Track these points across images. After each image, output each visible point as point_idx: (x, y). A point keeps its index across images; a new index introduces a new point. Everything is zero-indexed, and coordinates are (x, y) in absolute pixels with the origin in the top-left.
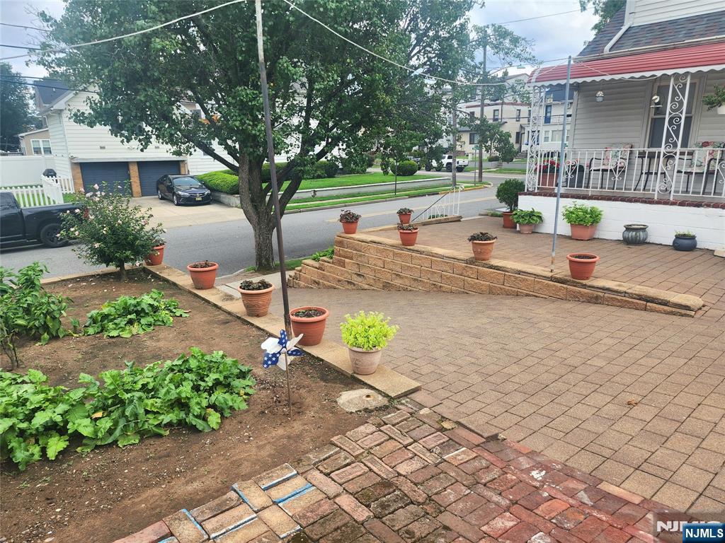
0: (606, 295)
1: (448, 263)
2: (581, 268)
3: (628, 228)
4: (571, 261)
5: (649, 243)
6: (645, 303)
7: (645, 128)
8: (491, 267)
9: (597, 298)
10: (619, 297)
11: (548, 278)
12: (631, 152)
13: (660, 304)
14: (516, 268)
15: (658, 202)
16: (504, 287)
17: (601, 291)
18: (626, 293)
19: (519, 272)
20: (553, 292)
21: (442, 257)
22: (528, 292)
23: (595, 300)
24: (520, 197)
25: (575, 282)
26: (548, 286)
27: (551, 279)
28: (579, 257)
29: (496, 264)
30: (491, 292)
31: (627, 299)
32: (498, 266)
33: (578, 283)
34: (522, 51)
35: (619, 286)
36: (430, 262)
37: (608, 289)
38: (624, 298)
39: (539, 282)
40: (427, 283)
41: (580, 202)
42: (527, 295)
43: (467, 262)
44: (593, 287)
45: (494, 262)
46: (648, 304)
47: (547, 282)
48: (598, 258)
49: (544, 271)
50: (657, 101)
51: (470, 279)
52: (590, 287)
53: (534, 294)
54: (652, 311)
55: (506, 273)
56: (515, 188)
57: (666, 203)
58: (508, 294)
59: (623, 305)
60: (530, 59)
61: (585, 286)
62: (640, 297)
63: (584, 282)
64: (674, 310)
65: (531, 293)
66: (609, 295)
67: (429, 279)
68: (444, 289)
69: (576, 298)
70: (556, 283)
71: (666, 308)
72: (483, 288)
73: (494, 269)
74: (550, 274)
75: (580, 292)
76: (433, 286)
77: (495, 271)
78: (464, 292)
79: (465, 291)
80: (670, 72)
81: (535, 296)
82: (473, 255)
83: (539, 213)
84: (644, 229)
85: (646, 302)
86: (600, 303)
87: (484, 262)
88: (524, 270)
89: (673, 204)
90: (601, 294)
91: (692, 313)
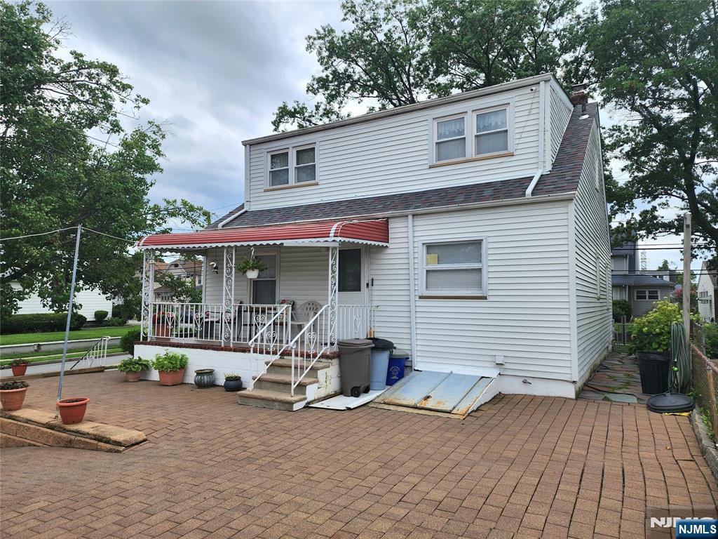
3: (198, 373)
4: (60, 407)
7: (249, 290)
10: (83, 439)
13: (106, 442)
18: (88, 434)
25: (64, 428)
26: (43, 432)
31: (88, 440)
38: (86, 440)
46: (100, 444)
52: (68, 431)
54: (100, 449)
57: (230, 350)
62: (95, 437)
64: (112, 447)
66: (80, 438)
83: (146, 361)
85: (99, 442)
86: (72, 447)
89: (235, 350)
90: (73, 437)
91: (122, 449)
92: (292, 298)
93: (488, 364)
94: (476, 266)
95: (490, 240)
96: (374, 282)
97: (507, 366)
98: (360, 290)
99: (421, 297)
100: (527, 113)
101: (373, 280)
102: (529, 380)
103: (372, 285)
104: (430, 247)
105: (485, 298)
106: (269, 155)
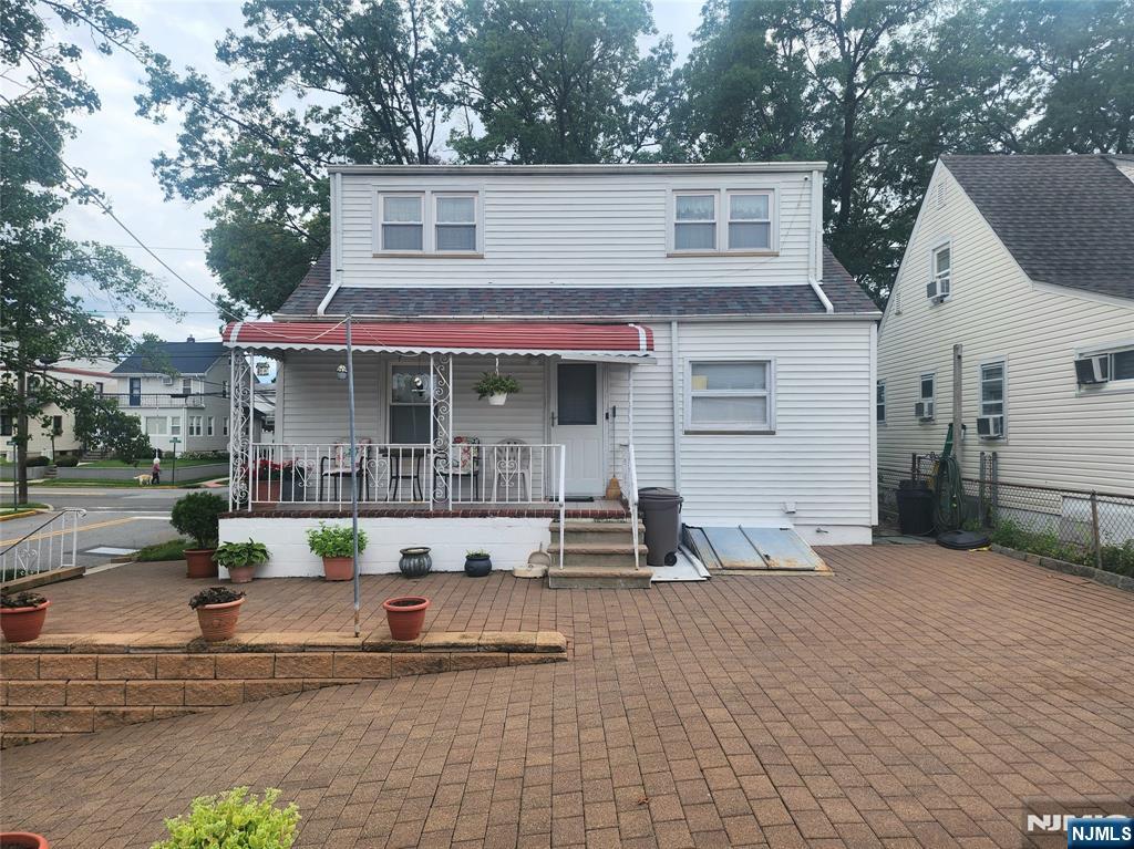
0: (453, 656)
1: (142, 659)
2: (404, 622)
3: (406, 554)
4: (389, 612)
5: (437, 572)
6: (506, 655)
8: (245, 649)
9: (440, 663)
10: (471, 655)
11: (357, 647)
12: (370, 450)
13: (526, 651)
14: (296, 641)
15: (437, 515)
16: (275, 681)
17: (444, 650)
18: (479, 645)
19: (304, 648)
20: (369, 670)
21: (127, 649)
22: (323, 680)
23: (438, 667)
24: (220, 521)
25: (402, 645)
26: (359, 660)
27: (363, 648)
28: (397, 603)
29: (254, 642)
30: (249, 696)
31: (483, 654)
32: (258, 645)
33: (409, 645)
34: (152, 291)
35: (464, 637)
36: (92, 666)
37: (455, 646)
38: (478, 654)
39: (342, 658)
40: (87, 713)
41: (331, 523)
42: (323, 686)
43: (187, 649)
44: (432, 647)
45: (246, 639)
46: (511, 655)
47: (356, 655)
48: (428, 602)
49: (345, 637)
50: (419, 384)
51: (198, 682)
52: (427, 647)
53: (336, 681)
54: (518, 664)
55: (278, 655)
56: (209, 507)
57: (447, 515)
58: (283, 692)
59: (479, 665)
60: (165, 306)
61: (419, 649)
62: (500, 648)
63: (417, 641)
64: (543, 656)
65: (330, 681)
66: (458, 655)
67: (90, 704)
68: (134, 718)
69: (408, 670)
70: (371, 654)
71: (533, 655)
72: (230, 693)
73: (252, 651)
74: (358, 641)
75: (413, 660)
76: (103, 718)
77: (255, 655)
78: (186, 712)
79: (187, 709)
80: (431, 351)
81: (337, 684)
82: (200, 633)
83: (261, 545)
84: (425, 553)
85: (509, 653)
86: (446, 671)
87: (226, 642)
88: (311, 642)
89: (455, 515)
90: (446, 656)
91: (565, 655)
92: (472, 434)
93: (776, 514)
94: (759, 393)
95: (779, 361)
96: (617, 411)
97: (798, 514)
98: (595, 423)
99: (687, 433)
100: (795, 205)
101: (614, 409)
102: (822, 529)
103: (614, 416)
104: (697, 366)
105: (773, 433)
106: (381, 197)
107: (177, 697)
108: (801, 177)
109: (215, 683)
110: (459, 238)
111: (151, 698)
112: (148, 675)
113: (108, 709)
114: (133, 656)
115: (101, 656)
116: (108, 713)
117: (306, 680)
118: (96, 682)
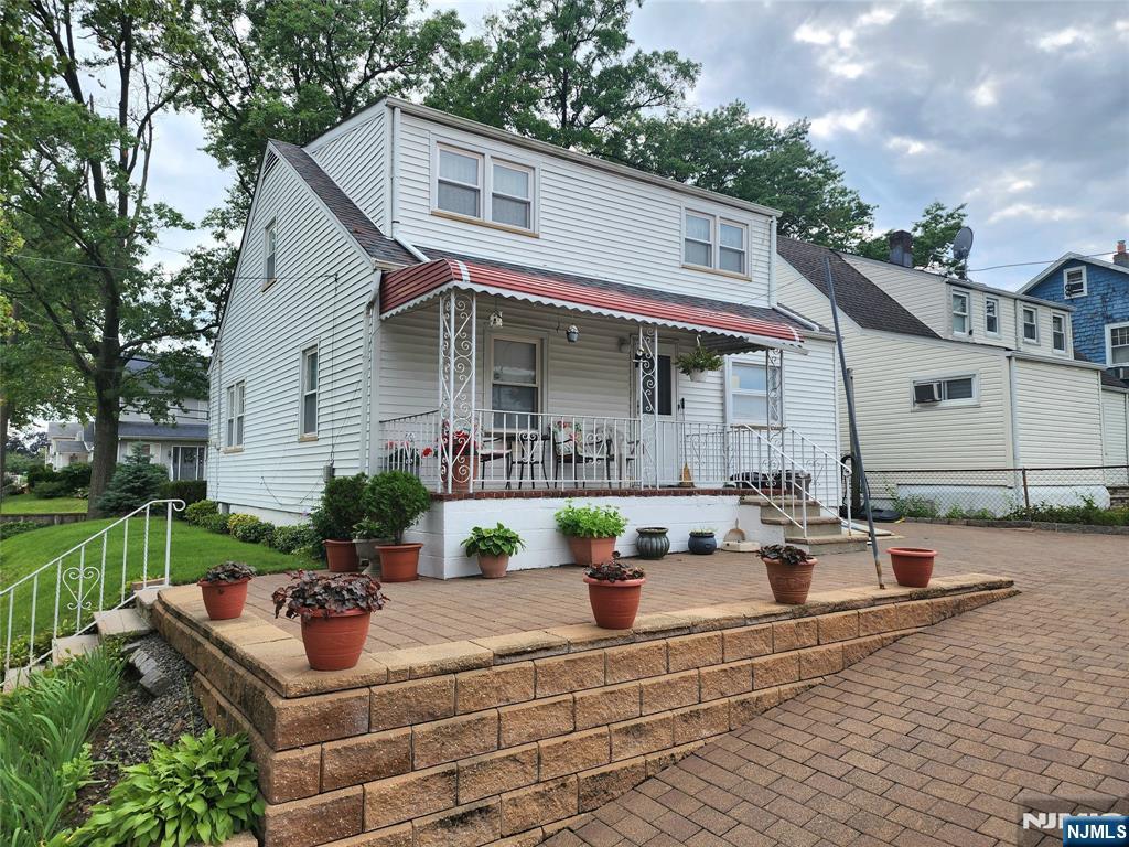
0: (965, 596)
1: (759, 631)
13: (999, 587)
16: (862, 640)
17: (958, 592)
23: (958, 610)
26: (914, 609)
30: (849, 659)
36: (718, 646)
37: (963, 588)
39: (902, 608)
40: (722, 707)
43: (793, 613)
44: (951, 590)
47: (909, 604)
52: (948, 590)
59: (978, 604)
64: (1008, 590)
67: (723, 695)
69: (942, 615)
70: (920, 602)
71: (1004, 590)
75: (945, 603)
81: (904, 636)
84: (664, 532)
85: (991, 590)
86: (963, 612)
90: (961, 597)
91: (1015, 588)
98: (670, 414)
100: (761, 241)
106: (438, 148)
107: (794, 671)
108: (764, 219)
109: (819, 648)
110: (518, 213)
111: (774, 677)
112: (768, 650)
113: (741, 698)
114: (753, 628)
115: (726, 632)
116: (742, 703)
117: (884, 635)
118: (725, 666)
